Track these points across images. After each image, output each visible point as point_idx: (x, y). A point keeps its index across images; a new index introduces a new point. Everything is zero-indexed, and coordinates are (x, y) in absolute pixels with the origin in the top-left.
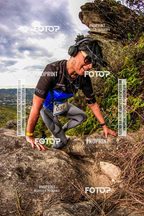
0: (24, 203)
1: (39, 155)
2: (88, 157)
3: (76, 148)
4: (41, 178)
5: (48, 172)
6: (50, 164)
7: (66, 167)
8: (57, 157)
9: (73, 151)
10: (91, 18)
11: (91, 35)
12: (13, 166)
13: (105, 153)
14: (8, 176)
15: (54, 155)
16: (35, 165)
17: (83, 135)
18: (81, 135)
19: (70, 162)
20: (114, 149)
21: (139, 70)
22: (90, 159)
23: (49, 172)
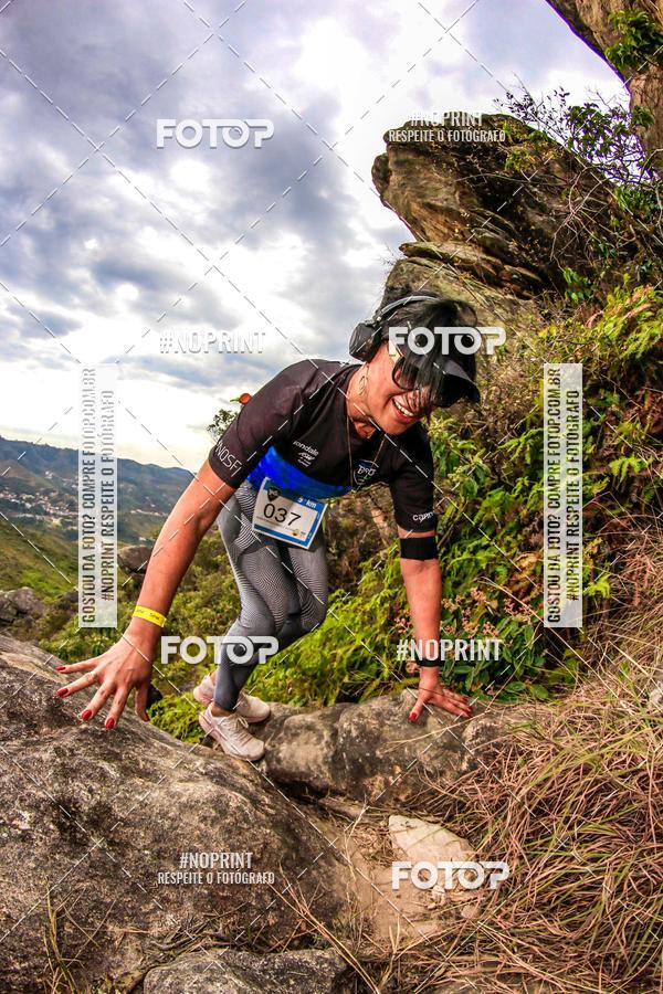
0: (73, 937)
1: (142, 764)
2: (342, 795)
3: (292, 756)
4: (145, 848)
5: (176, 828)
6: (184, 799)
7: (246, 820)
8: (212, 778)
9: (279, 767)
10: (422, 187)
11: (411, 262)
12: (40, 793)
13: (411, 780)
14: (16, 827)
15: (201, 770)
16: (126, 797)
17: (332, 702)
18: (325, 704)
19: (263, 805)
20: (451, 769)
22: (349, 802)
23: (179, 831)
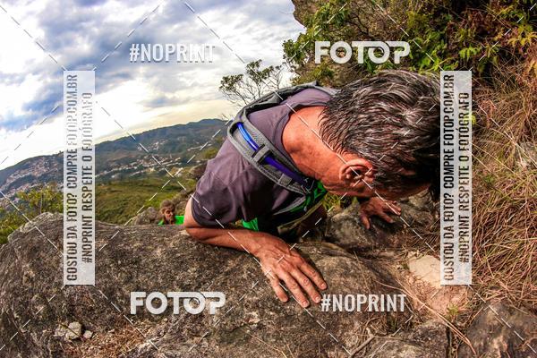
21: (442, 37)
